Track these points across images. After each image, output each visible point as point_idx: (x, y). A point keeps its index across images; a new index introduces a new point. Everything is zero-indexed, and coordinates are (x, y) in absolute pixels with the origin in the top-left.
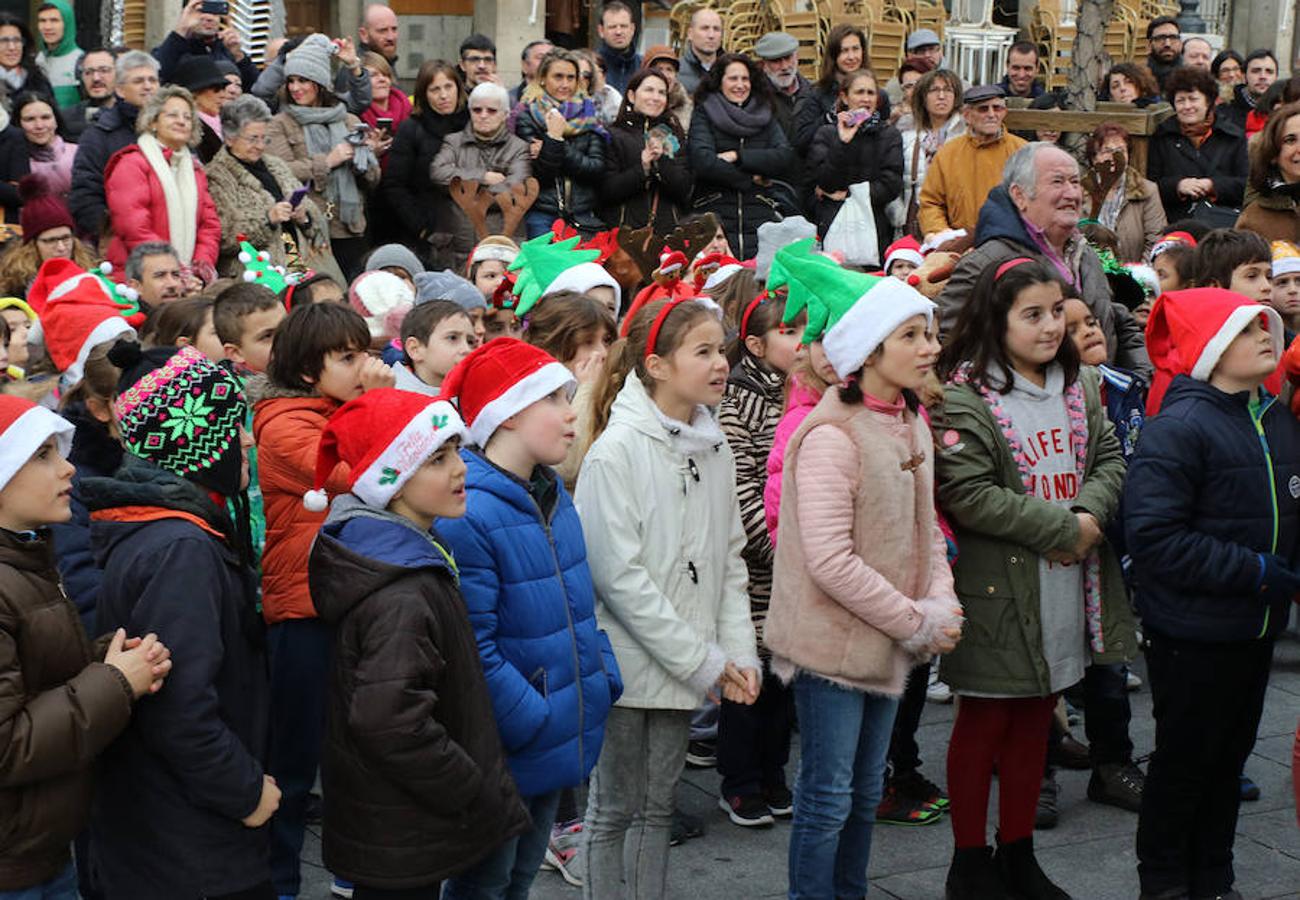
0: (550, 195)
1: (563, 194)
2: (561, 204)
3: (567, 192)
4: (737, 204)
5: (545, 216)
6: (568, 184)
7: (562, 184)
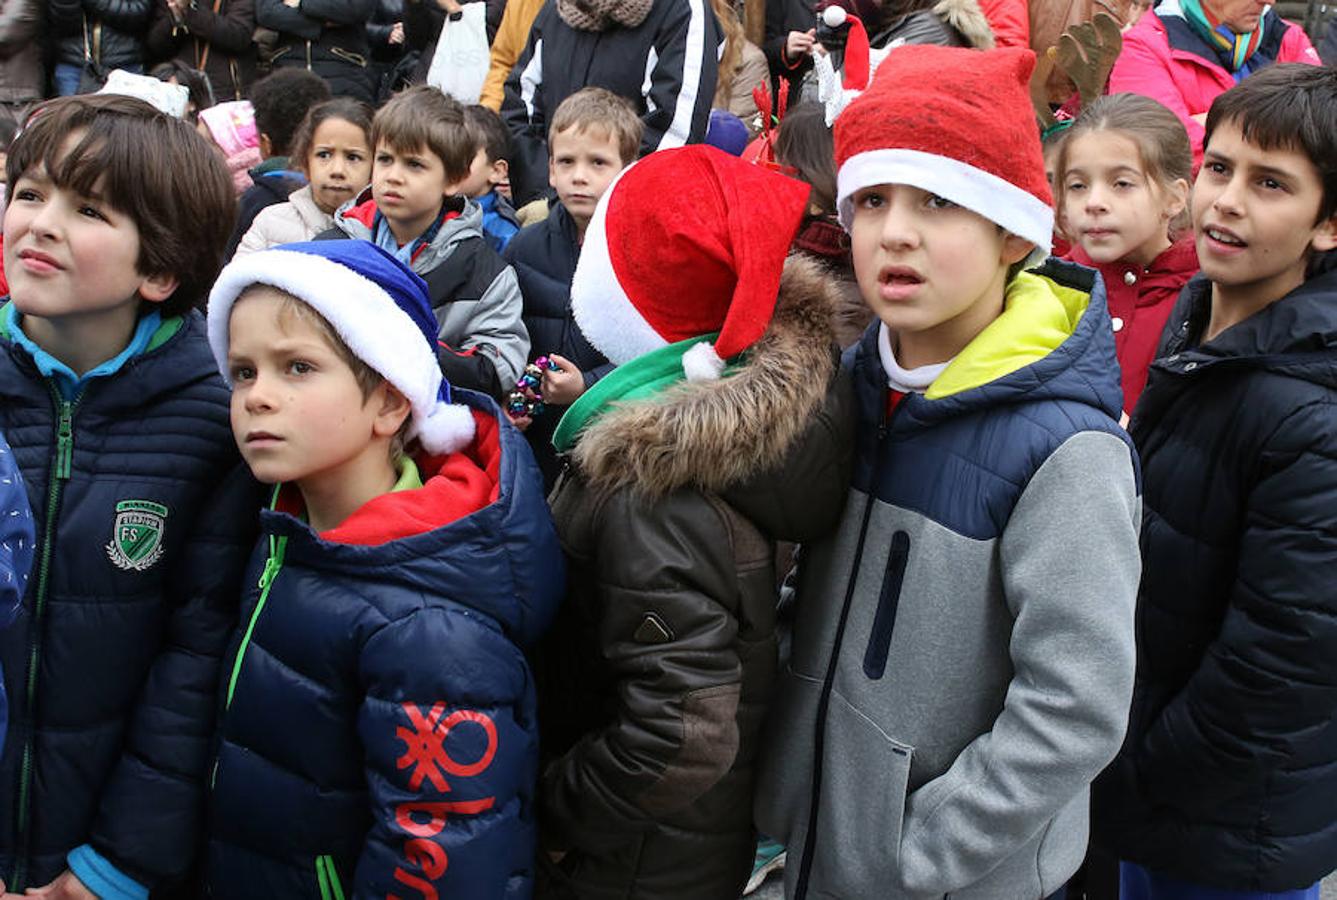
0: (76, 44)
1: (91, 43)
2: (88, 54)
3: (97, 41)
4: (306, 60)
5: (73, 69)
6: (98, 31)
7: (91, 32)
